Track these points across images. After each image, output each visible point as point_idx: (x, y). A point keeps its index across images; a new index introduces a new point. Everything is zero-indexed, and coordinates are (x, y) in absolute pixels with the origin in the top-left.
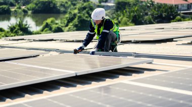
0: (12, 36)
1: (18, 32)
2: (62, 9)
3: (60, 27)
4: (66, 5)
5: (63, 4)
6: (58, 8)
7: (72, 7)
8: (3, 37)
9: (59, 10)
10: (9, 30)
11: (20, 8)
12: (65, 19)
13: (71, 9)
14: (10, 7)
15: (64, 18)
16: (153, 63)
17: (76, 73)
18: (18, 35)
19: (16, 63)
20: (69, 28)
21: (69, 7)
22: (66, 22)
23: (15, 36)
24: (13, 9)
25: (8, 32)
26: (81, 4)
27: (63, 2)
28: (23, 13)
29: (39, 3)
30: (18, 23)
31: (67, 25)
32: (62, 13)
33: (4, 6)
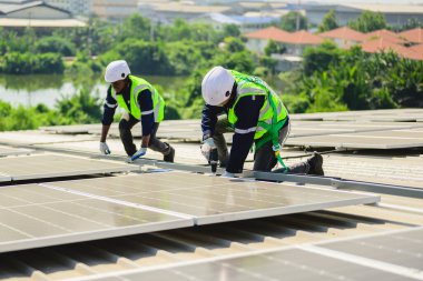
0: (64, 124)
1: (78, 116)
2: (180, 66)
3: (174, 106)
4: (189, 57)
5: (183, 54)
6: (172, 63)
7: (203, 61)
8: (44, 124)
9: (173, 67)
10: (58, 110)
11: (84, 61)
12: (185, 90)
13: (200, 67)
14: (64, 58)
15: (183, 87)
16: (380, 204)
17: (195, 220)
18: (77, 122)
19: (62, 189)
20: (195, 111)
21: (195, 62)
22: (187, 96)
23: (70, 124)
24: (68, 63)
25: (55, 114)
26: (223, 56)
27: (182, 50)
28: (91, 73)
29: (128, 50)
30: (78, 93)
31: (189, 104)
32: (179, 75)
33: (50, 55)
